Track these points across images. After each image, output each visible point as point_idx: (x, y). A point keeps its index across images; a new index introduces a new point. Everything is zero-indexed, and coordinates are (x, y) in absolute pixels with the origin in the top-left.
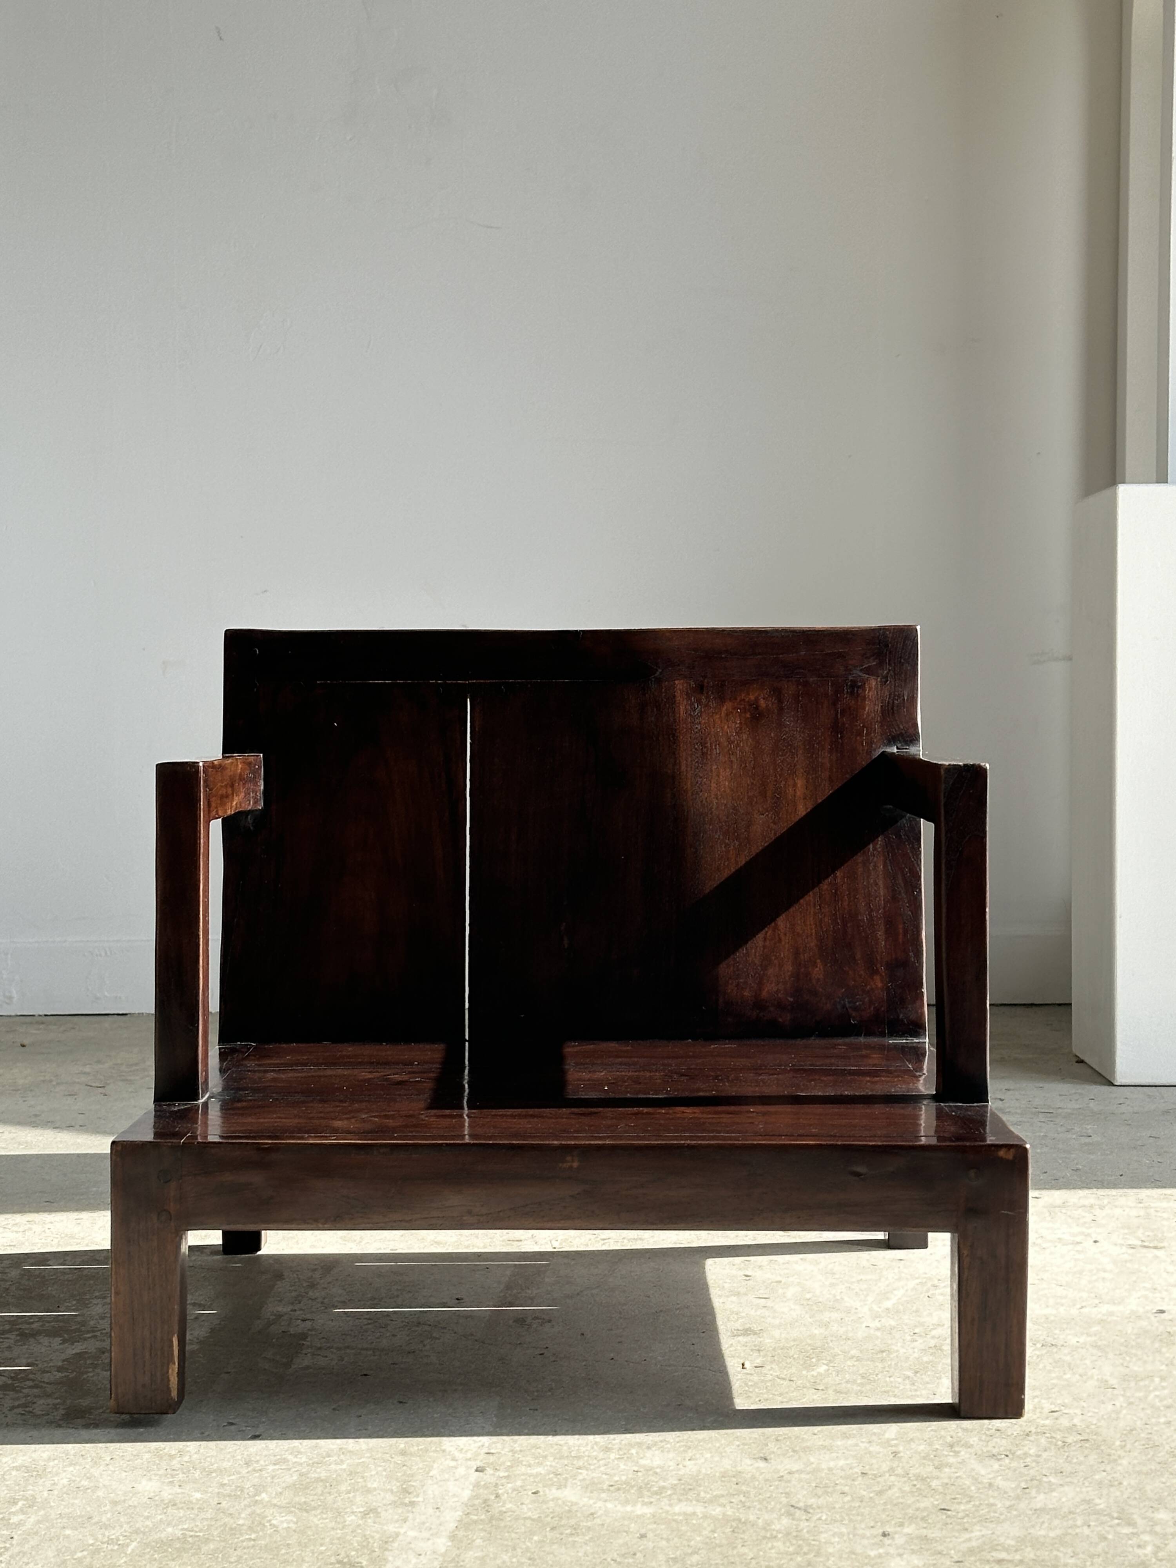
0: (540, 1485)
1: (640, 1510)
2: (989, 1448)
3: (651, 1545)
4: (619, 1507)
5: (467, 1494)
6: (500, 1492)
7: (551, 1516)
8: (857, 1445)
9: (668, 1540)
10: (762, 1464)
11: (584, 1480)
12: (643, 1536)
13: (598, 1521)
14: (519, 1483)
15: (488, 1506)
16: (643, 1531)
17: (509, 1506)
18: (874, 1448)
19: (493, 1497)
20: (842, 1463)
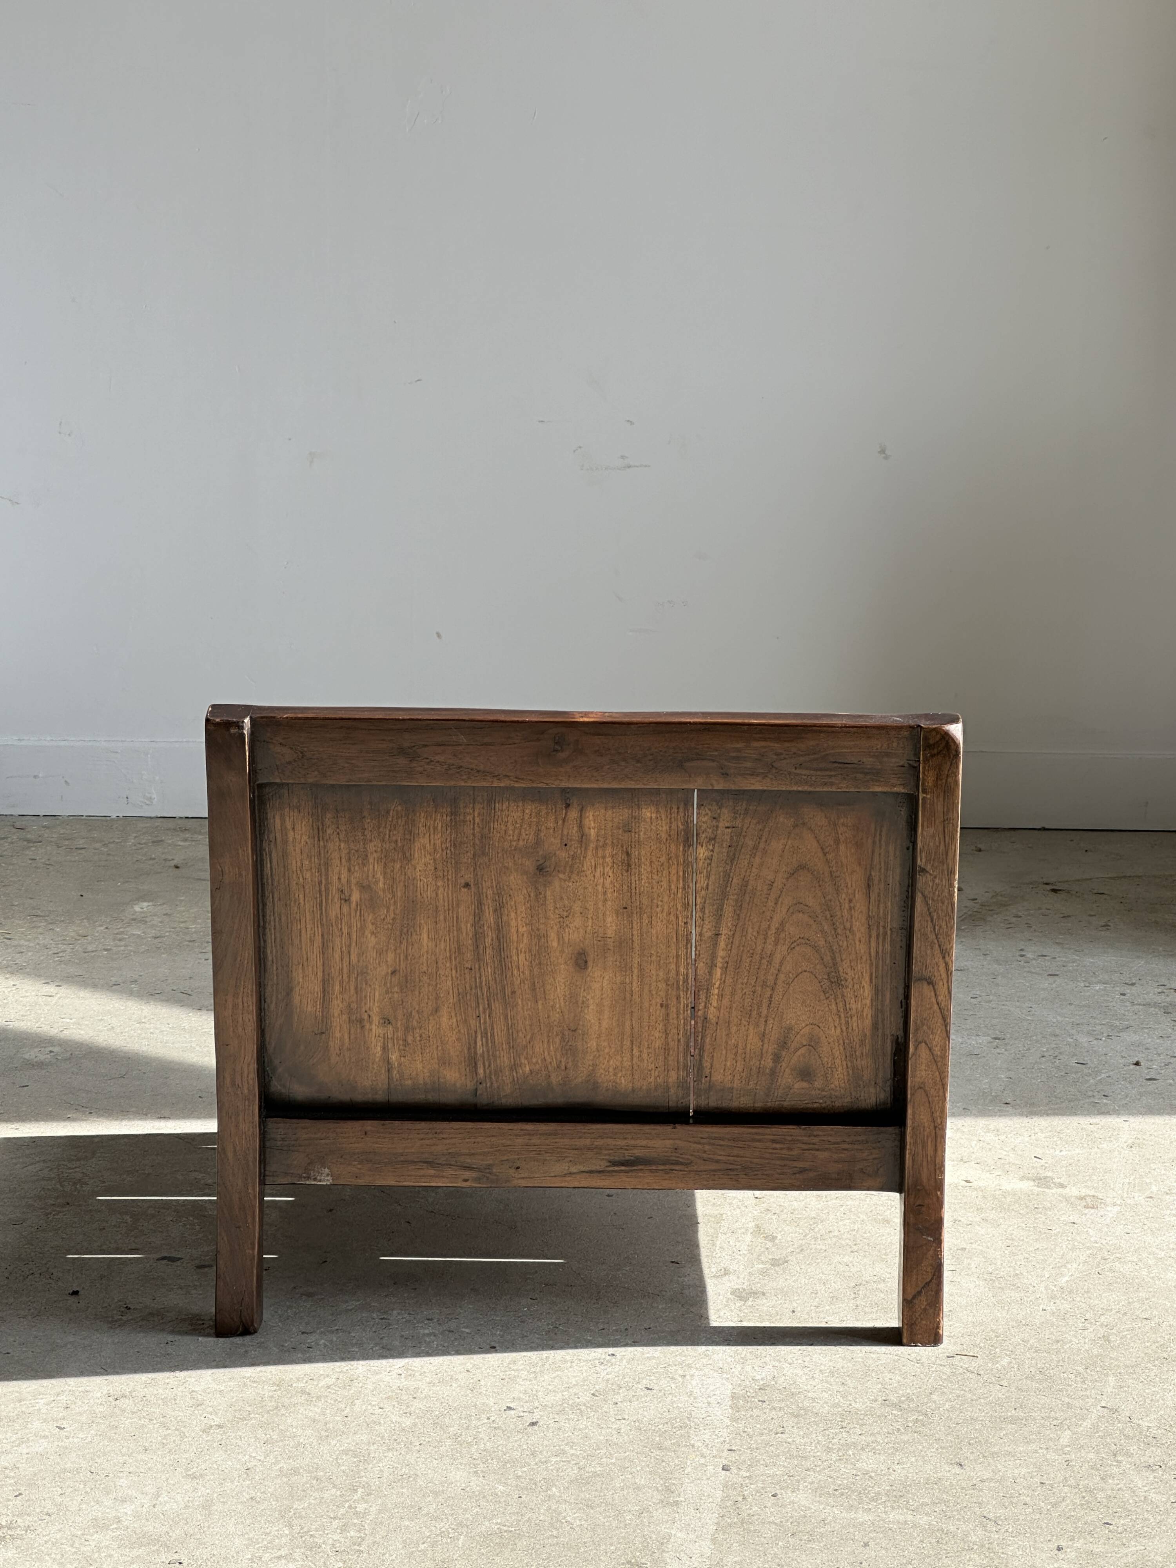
0: (777, 1487)
1: (862, 1517)
2: (1146, 1458)
3: (873, 1554)
4: (844, 1514)
5: (719, 1494)
6: (746, 1493)
7: (791, 1520)
8: (1036, 1452)
9: (886, 1549)
10: (957, 1470)
11: (813, 1483)
12: (866, 1545)
13: (829, 1528)
14: (760, 1485)
15: (738, 1508)
16: (866, 1540)
17: (755, 1509)
18: (1051, 1456)
19: (740, 1499)
20: (1024, 1471)
